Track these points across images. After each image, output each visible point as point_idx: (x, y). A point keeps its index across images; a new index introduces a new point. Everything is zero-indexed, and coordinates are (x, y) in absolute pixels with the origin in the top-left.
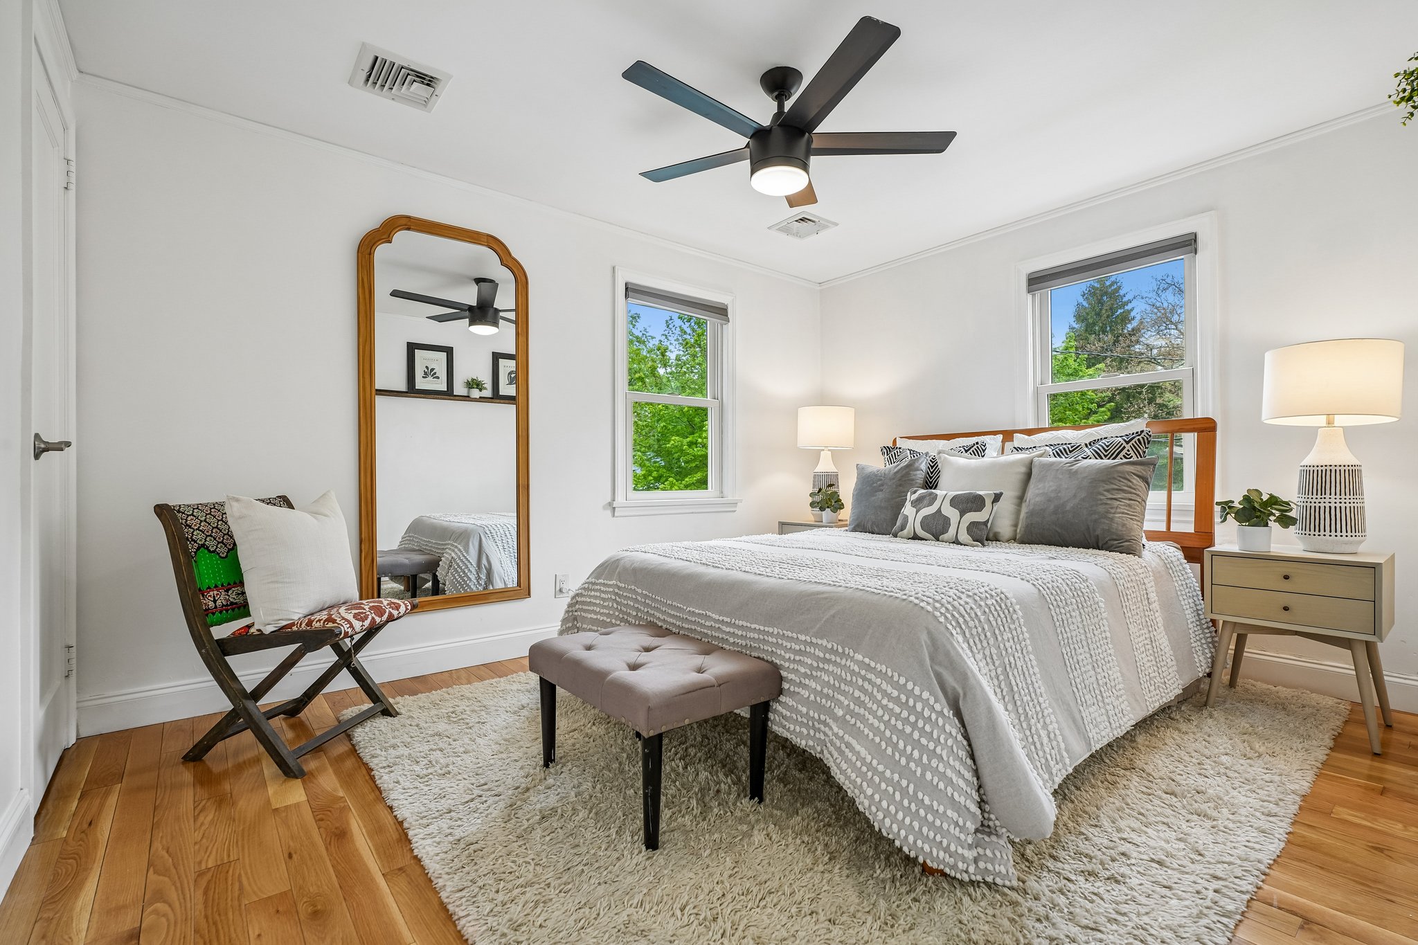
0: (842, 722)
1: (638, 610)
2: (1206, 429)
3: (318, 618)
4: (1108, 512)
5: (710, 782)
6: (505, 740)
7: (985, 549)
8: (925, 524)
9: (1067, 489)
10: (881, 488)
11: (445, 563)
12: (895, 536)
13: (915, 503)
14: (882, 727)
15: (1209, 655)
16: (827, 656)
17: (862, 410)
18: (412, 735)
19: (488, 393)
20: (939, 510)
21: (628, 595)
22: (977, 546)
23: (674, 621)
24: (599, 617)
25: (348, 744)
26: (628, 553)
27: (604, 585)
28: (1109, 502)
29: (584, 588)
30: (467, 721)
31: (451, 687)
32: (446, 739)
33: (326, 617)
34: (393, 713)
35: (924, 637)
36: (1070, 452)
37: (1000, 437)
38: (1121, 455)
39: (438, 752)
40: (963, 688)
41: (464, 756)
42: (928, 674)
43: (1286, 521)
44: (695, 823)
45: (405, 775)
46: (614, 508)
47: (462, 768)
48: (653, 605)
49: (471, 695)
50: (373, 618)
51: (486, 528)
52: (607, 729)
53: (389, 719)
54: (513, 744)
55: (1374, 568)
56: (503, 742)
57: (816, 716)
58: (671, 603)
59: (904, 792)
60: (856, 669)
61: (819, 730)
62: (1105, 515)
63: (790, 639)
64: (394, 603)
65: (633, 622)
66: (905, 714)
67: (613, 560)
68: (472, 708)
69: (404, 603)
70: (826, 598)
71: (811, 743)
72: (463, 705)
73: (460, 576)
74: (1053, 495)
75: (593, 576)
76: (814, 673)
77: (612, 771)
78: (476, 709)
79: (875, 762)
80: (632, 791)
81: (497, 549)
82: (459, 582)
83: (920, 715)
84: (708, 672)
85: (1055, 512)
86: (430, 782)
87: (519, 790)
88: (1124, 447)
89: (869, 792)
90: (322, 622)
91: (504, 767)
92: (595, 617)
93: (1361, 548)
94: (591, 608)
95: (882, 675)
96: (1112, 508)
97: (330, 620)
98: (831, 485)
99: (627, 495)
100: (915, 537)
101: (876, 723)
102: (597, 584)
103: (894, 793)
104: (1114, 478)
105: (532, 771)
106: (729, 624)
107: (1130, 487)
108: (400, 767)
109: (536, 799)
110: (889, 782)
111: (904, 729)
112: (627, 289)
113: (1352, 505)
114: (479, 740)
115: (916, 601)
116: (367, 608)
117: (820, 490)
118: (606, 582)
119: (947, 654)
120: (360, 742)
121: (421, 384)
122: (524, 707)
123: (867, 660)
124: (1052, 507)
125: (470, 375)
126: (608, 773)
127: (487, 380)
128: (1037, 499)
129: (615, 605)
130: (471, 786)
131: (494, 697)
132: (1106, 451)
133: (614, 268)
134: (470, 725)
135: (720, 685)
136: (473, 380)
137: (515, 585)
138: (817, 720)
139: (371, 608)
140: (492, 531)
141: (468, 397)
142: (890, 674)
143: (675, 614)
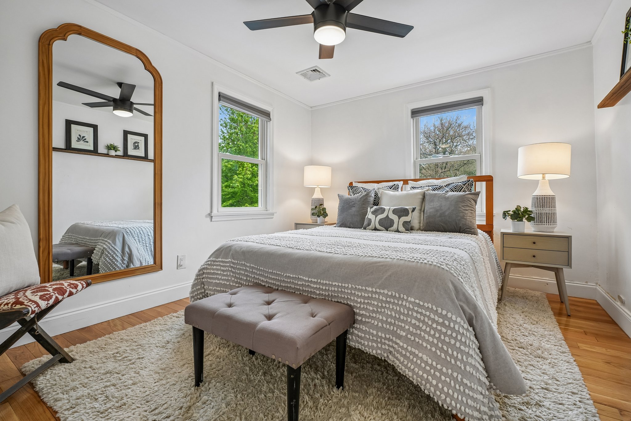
0: (406, 340)
1: (247, 276)
2: (489, 180)
3: (6, 301)
4: (464, 216)
5: (308, 379)
6: (162, 369)
7: (412, 234)
8: (381, 222)
9: (445, 205)
10: (354, 205)
11: (99, 252)
12: (365, 229)
13: (373, 213)
14: (435, 341)
15: (501, 278)
16: (388, 299)
17: (335, 169)
18: (88, 376)
19: (120, 153)
20: (387, 216)
21: (240, 267)
22: (408, 233)
23: (275, 282)
24: (221, 281)
25: (32, 392)
26: (235, 243)
27: (222, 262)
28: (464, 211)
29: (208, 264)
30: (130, 358)
31: (112, 333)
32: (116, 375)
33: (14, 300)
34: (69, 360)
35: (451, 286)
36: (439, 189)
37: (402, 182)
38: (462, 191)
39: (112, 387)
40: (474, 313)
41: (134, 387)
42: (457, 307)
43: (530, 219)
44: (312, 413)
45: (88, 413)
46: (212, 217)
47: (134, 398)
48: (258, 273)
49: (128, 338)
50: (56, 297)
51: (127, 230)
52: (230, 351)
53: (67, 365)
54: (168, 371)
55: (568, 238)
56: (160, 371)
57: (383, 335)
58: (271, 271)
59: (456, 380)
60: (411, 306)
61: (385, 344)
62: (463, 217)
63: (359, 290)
64: (73, 284)
65: (245, 283)
66: (449, 332)
67: (226, 246)
68: (131, 348)
69: (80, 283)
70: (382, 266)
71: (379, 352)
72: (124, 346)
73: (110, 259)
74: (438, 208)
75: (213, 256)
76: (379, 310)
77: (244, 381)
78: (135, 348)
79: (434, 363)
80: (263, 395)
81: (135, 242)
82: (110, 264)
83: (458, 332)
84: (319, 315)
85: (440, 216)
86: (110, 416)
87: (183, 409)
88: (463, 187)
89: (434, 382)
90: (10, 305)
91: (166, 392)
92: (218, 282)
93: (555, 230)
94: (215, 276)
95: (431, 310)
96: (465, 214)
97: (17, 302)
98: (321, 205)
99: (219, 209)
100: (376, 229)
101: (431, 339)
102: (217, 262)
103: (450, 381)
104: (465, 201)
105: (189, 392)
106: (315, 283)
107: (471, 205)
108: (82, 406)
109: (199, 415)
110: (446, 375)
111: (450, 342)
112: (219, 96)
113: (551, 212)
114: (142, 372)
115: (439, 265)
116: (51, 290)
117: (316, 207)
118: (223, 260)
119: (464, 295)
120: (43, 389)
121: (75, 144)
122: (168, 342)
123: (417, 301)
124: (438, 214)
125: (109, 142)
126: (241, 384)
127: (120, 145)
128: (431, 210)
129: (232, 274)
130: (145, 414)
131: (145, 337)
132: (456, 189)
133: (212, 83)
134: (133, 361)
135: (329, 324)
136: (111, 145)
137: (152, 263)
138: (383, 338)
139: (54, 290)
140: (132, 231)
141: (108, 154)
142: (435, 309)
143: (275, 277)
